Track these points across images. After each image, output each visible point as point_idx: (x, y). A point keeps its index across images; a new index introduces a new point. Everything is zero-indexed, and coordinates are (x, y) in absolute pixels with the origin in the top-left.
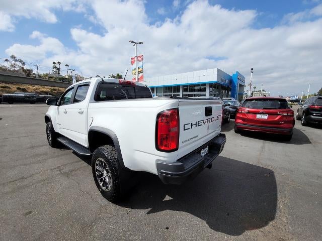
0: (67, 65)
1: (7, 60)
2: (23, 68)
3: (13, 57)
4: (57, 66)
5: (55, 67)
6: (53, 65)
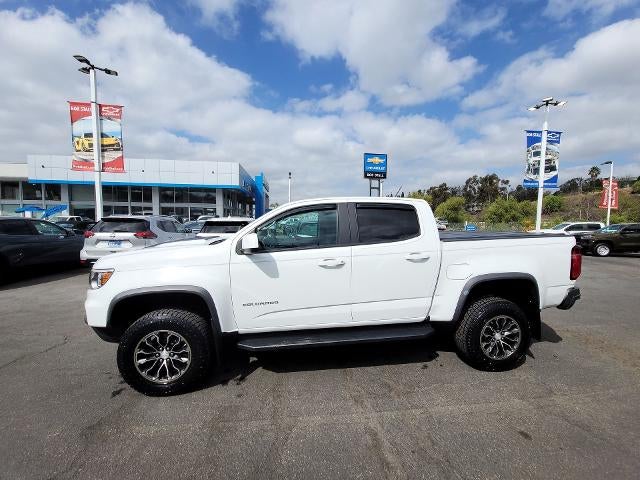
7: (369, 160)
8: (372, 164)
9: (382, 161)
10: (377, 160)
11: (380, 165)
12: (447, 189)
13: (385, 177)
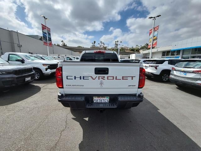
0: (121, 42)
1: (99, 44)
2: (104, 46)
3: (101, 42)
4: (117, 43)
5: (116, 44)
6: (115, 43)
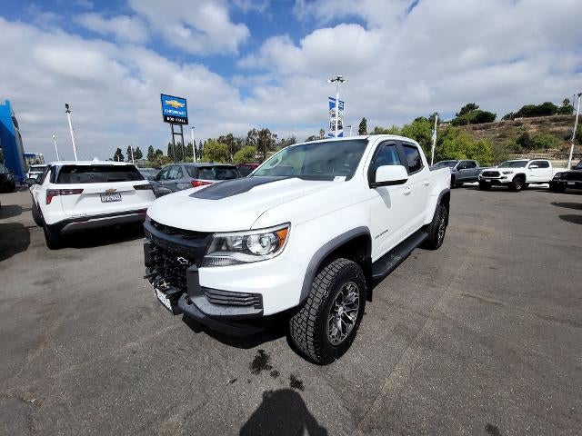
7: (168, 102)
8: (170, 107)
9: (182, 105)
10: (176, 104)
11: (179, 109)
12: (233, 139)
13: (187, 123)
